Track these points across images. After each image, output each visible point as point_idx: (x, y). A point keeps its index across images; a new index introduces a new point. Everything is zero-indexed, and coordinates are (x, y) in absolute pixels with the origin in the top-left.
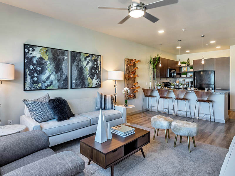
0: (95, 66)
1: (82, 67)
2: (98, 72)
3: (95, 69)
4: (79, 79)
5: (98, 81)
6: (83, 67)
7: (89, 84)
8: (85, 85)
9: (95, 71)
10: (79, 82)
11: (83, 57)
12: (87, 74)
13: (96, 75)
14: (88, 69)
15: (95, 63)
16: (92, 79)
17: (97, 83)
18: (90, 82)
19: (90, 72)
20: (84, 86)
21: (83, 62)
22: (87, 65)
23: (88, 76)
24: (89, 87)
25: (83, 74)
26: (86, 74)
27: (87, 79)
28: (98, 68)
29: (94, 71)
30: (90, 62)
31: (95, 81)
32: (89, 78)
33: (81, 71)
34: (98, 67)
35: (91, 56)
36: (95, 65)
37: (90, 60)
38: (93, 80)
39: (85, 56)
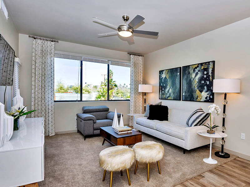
0: (205, 76)
1: (190, 80)
2: (208, 83)
3: (205, 80)
4: (188, 92)
5: (208, 94)
6: (192, 80)
7: (197, 97)
8: (194, 99)
9: (205, 82)
10: (188, 94)
11: (191, 70)
12: (196, 86)
13: (205, 87)
14: (197, 80)
15: (205, 73)
16: (201, 91)
17: (207, 97)
18: (198, 95)
19: (199, 84)
20: (192, 99)
21: (191, 75)
22: (195, 76)
23: (196, 88)
24: (197, 101)
25: (191, 87)
26: (194, 87)
27: (196, 92)
28: (209, 78)
29: (203, 82)
30: (199, 72)
31: (204, 94)
32: (198, 91)
33: (190, 83)
34: (208, 76)
35: (200, 66)
36: (205, 74)
37: (199, 71)
38: (202, 93)
39: (194, 68)
